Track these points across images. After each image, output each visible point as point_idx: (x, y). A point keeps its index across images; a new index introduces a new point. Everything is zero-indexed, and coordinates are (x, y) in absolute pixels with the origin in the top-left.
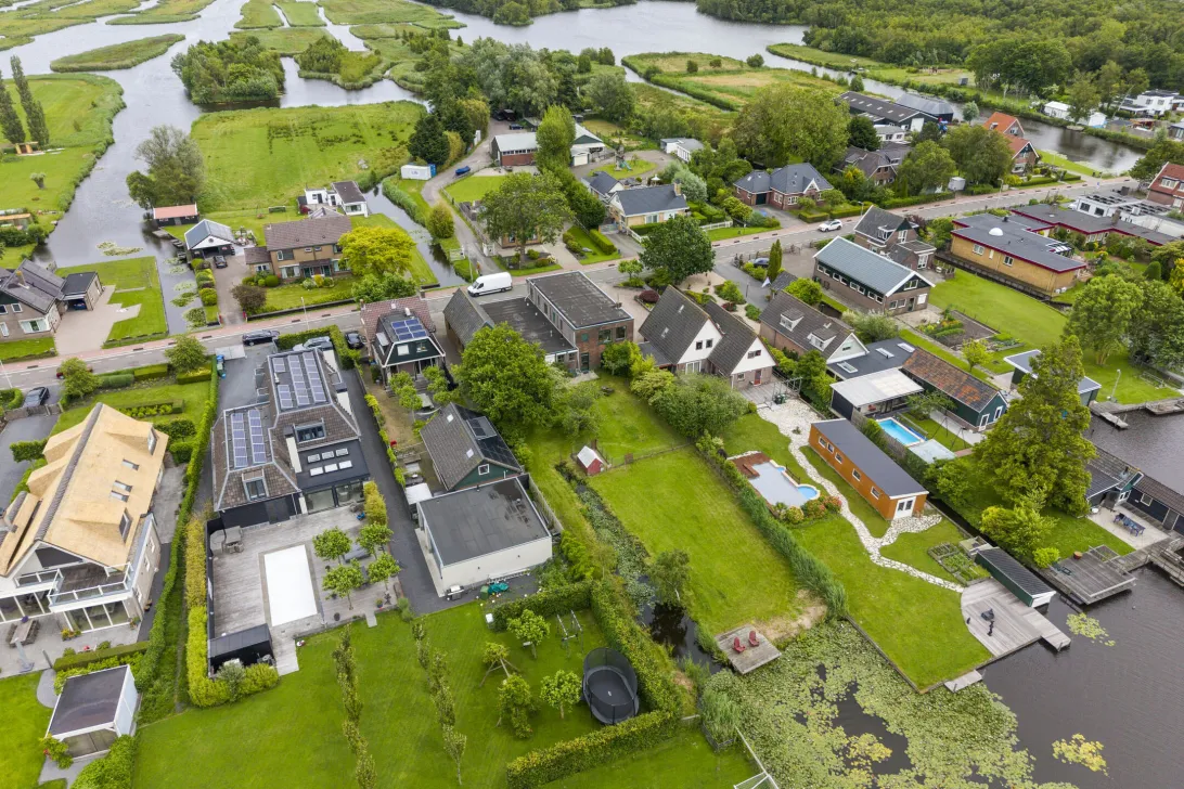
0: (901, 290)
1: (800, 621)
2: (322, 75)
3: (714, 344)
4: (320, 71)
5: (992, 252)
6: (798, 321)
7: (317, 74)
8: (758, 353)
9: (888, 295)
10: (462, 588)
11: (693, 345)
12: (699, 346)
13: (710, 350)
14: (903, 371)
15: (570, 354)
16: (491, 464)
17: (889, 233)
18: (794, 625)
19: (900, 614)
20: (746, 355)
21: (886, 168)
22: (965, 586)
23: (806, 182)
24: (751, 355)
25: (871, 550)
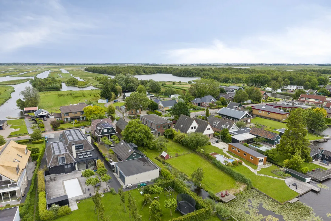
0: (243, 118)
1: (239, 189)
2: (72, 85)
3: (196, 128)
4: (72, 84)
5: (264, 112)
6: (219, 122)
7: (71, 85)
8: (209, 129)
9: (240, 119)
10: (131, 185)
11: (190, 128)
12: (192, 128)
13: (195, 130)
14: (250, 133)
15: (155, 132)
16: (137, 153)
17: (237, 107)
18: (238, 190)
19: (268, 186)
20: (206, 129)
21: (231, 97)
22: (285, 179)
23: (211, 100)
24: (207, 129)
25: (255, 172)
